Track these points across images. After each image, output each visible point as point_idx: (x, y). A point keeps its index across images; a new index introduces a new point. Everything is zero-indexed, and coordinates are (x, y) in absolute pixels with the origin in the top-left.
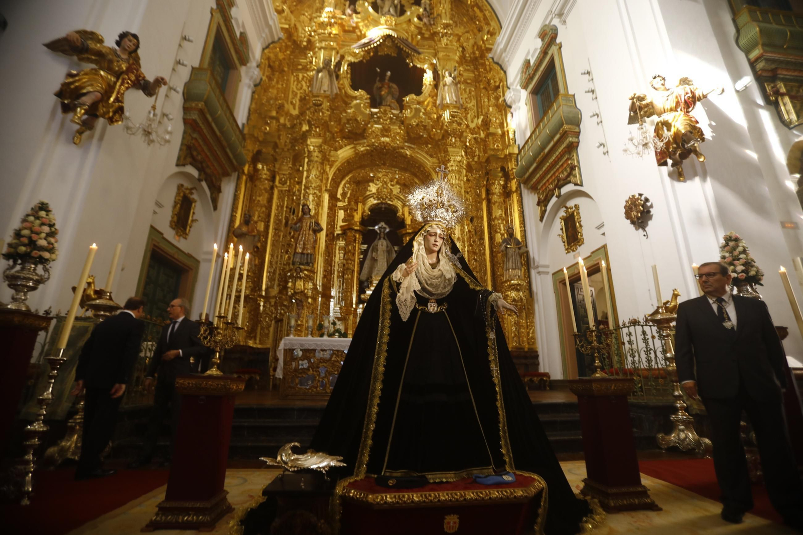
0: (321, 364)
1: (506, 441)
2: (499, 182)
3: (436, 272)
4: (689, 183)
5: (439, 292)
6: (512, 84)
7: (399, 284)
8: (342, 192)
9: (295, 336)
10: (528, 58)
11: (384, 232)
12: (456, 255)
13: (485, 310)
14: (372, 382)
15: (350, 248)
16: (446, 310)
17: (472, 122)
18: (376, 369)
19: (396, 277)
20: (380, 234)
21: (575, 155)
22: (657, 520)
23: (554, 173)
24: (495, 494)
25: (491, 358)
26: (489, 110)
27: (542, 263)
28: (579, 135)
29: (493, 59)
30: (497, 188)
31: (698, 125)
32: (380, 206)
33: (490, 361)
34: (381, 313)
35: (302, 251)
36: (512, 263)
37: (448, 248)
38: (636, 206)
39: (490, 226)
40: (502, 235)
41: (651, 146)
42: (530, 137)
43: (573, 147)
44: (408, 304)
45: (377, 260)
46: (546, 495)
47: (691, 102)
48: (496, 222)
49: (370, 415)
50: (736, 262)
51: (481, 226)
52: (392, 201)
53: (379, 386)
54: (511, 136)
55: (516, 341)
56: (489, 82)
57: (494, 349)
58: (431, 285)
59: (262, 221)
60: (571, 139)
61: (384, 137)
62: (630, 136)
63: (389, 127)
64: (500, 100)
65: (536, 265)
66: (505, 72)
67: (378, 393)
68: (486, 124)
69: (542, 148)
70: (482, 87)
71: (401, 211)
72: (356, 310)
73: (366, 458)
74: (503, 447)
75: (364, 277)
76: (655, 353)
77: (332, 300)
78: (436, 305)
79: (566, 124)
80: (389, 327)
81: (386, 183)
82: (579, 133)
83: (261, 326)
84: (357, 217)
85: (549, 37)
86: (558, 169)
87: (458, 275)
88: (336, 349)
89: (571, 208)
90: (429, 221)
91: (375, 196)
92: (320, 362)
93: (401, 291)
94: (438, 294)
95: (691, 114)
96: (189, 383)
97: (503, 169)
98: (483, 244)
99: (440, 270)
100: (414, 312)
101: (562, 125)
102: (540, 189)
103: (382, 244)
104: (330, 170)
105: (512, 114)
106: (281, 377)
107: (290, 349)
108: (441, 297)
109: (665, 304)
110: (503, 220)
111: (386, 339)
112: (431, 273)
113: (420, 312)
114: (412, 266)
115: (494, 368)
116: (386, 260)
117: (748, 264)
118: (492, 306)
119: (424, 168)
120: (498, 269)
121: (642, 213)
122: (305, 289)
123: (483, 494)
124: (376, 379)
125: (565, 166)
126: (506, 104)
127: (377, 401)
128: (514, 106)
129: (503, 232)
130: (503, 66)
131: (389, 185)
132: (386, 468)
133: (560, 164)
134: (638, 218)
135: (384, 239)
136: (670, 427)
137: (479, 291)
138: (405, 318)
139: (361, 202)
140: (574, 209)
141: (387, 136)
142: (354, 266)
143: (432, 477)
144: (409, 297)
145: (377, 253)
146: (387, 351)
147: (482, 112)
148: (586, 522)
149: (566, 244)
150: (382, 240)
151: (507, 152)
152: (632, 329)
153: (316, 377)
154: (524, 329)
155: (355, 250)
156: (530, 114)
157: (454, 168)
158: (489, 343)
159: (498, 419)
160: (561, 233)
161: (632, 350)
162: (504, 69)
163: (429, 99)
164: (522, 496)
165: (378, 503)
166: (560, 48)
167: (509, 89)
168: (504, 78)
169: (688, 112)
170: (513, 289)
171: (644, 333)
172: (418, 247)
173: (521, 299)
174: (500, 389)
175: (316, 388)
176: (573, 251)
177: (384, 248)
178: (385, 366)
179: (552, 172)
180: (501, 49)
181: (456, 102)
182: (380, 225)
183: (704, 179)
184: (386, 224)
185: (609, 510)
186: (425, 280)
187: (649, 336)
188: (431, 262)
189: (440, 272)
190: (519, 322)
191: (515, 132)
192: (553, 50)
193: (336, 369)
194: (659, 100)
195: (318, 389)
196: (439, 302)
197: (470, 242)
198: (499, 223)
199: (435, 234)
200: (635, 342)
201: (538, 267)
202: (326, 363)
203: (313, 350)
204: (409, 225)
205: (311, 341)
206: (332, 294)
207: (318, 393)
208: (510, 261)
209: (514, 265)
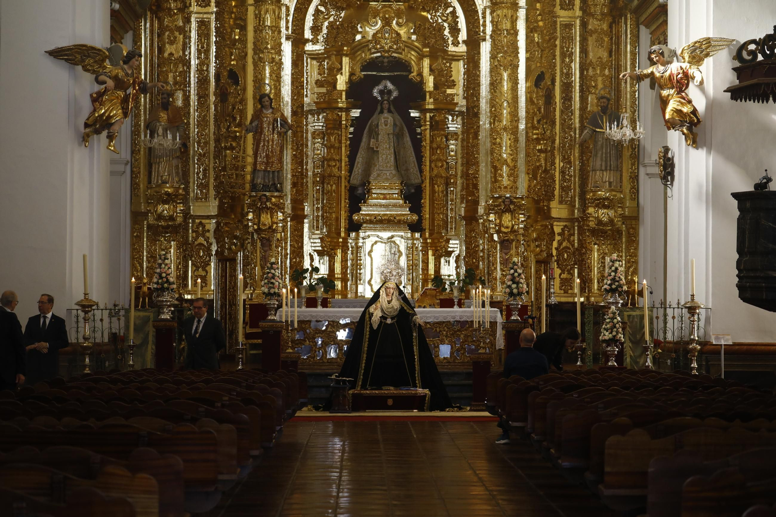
0: (317, 335)
1: (418, 378)
5: (392, 314)
7: (372, 314)
11: (388, 100)
12: (401, 296)
13: (412, 323)
15: (332, 139)
16: (395, 321)
18: (364, 349)
19: (371, 311)
20: (382, 103)
27: (653, 157)
32: (380, 60)
33: (414, 345)
34: (365, 324)
35: (266, 168)
36: (602, 160)
37: (397, 292)
44: (377, 321)
45: (378, 151)
52: (401, 54)
53: (365, 356)
57: (416, 340)
58: (388, 311)
59: (180, 90)
65: (646, 160)
67: (365, 358)
71: (416, 68)
73: (360, 383)
75: (356, 180)
77: (306, 221)
78: (391, 320)
80: (369, 331)
81: (388, 21)
88: (331, 320)
91: (370, 45)
92: (316, 333)
93: (373, 317)
99: (392, 304)
100: (379, 325)
103: (386, 123)
111: (367, 336)
113: (382, 324)
115: (416, 348)
116: (393, 150)
122: (273, 223)
124: (364, 353)
135: (389, 111)
138: (376, 327)
139: (346, 55)
142: (340, 169)
143: (384, 388)
144: (378, 318)
145: (377, 140)
146: (368, 341)
150: (386, 115)
153: (312, 348)
155: (340, 142)
158: (414, 337)
169: (682, 91)
174: (417, 357)
175: (314, 358)
177: (390, 128)
178: (367, 348)
182: (381, 87)
186: (385, 310)
188: (388, 301)
193: (332, 339)
196: (392, 318)
197: (533, 123)
202: (322, 334)
203: (308, 321)
204: (430, 92)
205: (306, 312)
206: (306, 214)
207: (316, 363)
208: (599, 155)
209: (604, 164)
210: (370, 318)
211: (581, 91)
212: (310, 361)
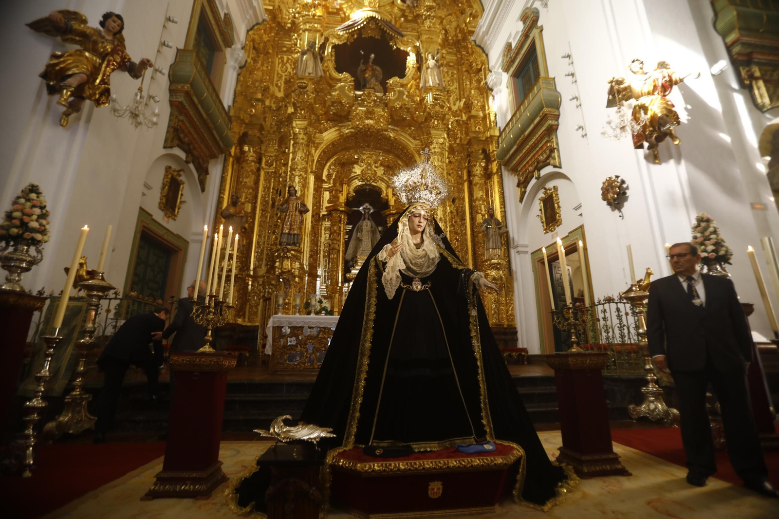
0: (308, 341)
1: (487, 413)
2: (480, 164)
3: (420, 252)
4: (664, 166)
5: (423, 271)
6: (494, 67)
7: (384, 264)
8: (327, 173)
9: (283, 314)
10: (510, 41)
11: (368, 213)
12: (439, 236)
13: (467, 288)
14: (359, 357)
15: (335, 228)
16: (429, 288)
17: (455, 105)
18: (363, 345)
19: (382, 257)
20: (365, 214)
21: (554, 137)
22: (627, 484)
23: (534, 156)
24: (477, 462)
25: (473, 334)
26: (471, 93)
27: (521, 243)
28: (558, 118)
29: (475, 41)
30: (478, 170)
31: (674, 109)
32: (364, 187)
33: (472, 337)
34: (367, 291)
35: (289, 232)
36: (493, 243)
37: (432, 229)
38: (612, 187)
39: (471, 207)
40: (483, 215)
41: (628, 129)
42: (511, 120)
43: (552, 130)
44: (394, 282)
45: (361, 240)
46: (524, 462)
47: (667, 86)
48: (477, 203)
49: (357, 389)
50: (707, 242)
51: (462, 207)
52: (376, 183)
53: (366, 361)
54: (492, 118)
55: (495, 318)
56: (471, 65)
57: (476, 326)
58: (415, 265)
59: (249, 202)
60: (550, 122)
61: (368, 119)
62: (608, 120)
63: (373, 110)
64: (482, 83)
65: (515, 244)
66: (487, 55)
67: (365, 368)
68: (468, 107)
69: (523, 131)
70: (464, 69)
71: (385, 192)
72: (341, 288)
73: (354, 430)
74: (484, 418)
75: (349, 256)
76: (628, 328)
77: (318, 279)
78: (420, 283)
79: (546, 107)
80: (376, 305)
81: (370, 165)
82: (559, 116)
83: (250, 304)
84: (342, 199)
85: (531, 20)
86: (538, 152)
87: (441, 254)
88: (323, 326)
89: (550, 190)
90: (413, 202)
91: (359, 178)
92: (308, 339)
93: (386, 270)
94: (422, 273)
95: (667, 98)
96: (183, 360)
97: (484, 151)
98: (464, 225)
99: (424, 250)
100: (399, 290)
101: (542, 108)
102: (520, 171)
103: (367, 225)
104: (315, 152)
105: (493, 96)
106: (270, 354)
107: (278, 327)
108: (425, 276)
109: (639, 282)
110: (484, 201)
111: (372, 317)
112: (415, 253)
113: (404, 290)
114: (397, 247)
115: (476, 344)
116: (370, 240)
117: (718, 244)
118: (474, 284)
119: (407, 151)
120: (479, 248)
121: (618, 194)
122: (292, 268)
123: (465, 462)
124: (363, 355)
125: (545, 148)
126: (488, 86)
127: (364, 376)
128: (495, 89)
129: (483, 212)
130: (485, 49)
131: (373, 166)
132: (373, 439)
133: (540, 146)
134: (615, 200)
135: (369, 219)
136: (641, 399)
137: (462, 270)
138: (390, 296)
139: (345, 184)
140: (553, 190)
141: (371, 119)
142: (339, 246)
143: (417, 447)
144: (395, 276)
145: (362, 234)
146: (373, 328)
147: (464, 94)
148: (562, 487)
149: (545, 225)
150: (366, 221)
151: (488, 134)
152: (607, 306)
153: (304, 354)
154: (503, 306)
155: (340, 230)
156: (511, 96)
157: (436, 150)
158: (471, 320)
159: (480, 392)
160: (540, 214)
161: (606, 326)
162: (486, 52)
163: (412, 82)
164: (501, 463)
165: (366, 471)
166: (542, 31)
167: (491, 72)
168: (486, 62)
169: (664, 96)
170: (493, 268)
171: (618, 310)
172: (403, 227)
173: (501, 278)
174: (481, 363)
175: (304, 363)
176: (552, 231)
177: (369, 228)
178: (371, 343)
179: (532, 154)
180: (483, 32)
181: (439, 84)
182: (364, 206)
183: (678, 161)
184: (370, 205)
185: (583, 475)
186: (410, 260)
187: (623, 313)
188: (415, 243)
189: (424, 252)
190: (499, 300)
191: (496, 115)
192: (535, 33)
193: (323, 345)
194: (637, 84)
195: (306, 365)
196: (423, 281)
197: (452, 223)
198: (480, 204)
199: (420, 215)
200: (609, 319)
201: (517, 247)
202: (313, 340)
203: (300, 327)
204: (393, 206)
205: (299, 318)
206: (318, 274)
207: (306, 369)
208: (491, 240)
209: (494, 245)
210: (379, 274)
211: (471, 214)
212: (301, 366)
